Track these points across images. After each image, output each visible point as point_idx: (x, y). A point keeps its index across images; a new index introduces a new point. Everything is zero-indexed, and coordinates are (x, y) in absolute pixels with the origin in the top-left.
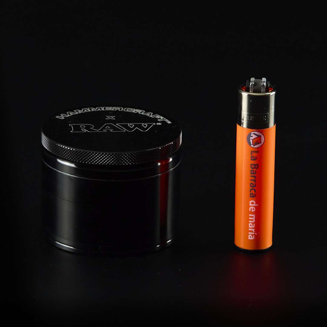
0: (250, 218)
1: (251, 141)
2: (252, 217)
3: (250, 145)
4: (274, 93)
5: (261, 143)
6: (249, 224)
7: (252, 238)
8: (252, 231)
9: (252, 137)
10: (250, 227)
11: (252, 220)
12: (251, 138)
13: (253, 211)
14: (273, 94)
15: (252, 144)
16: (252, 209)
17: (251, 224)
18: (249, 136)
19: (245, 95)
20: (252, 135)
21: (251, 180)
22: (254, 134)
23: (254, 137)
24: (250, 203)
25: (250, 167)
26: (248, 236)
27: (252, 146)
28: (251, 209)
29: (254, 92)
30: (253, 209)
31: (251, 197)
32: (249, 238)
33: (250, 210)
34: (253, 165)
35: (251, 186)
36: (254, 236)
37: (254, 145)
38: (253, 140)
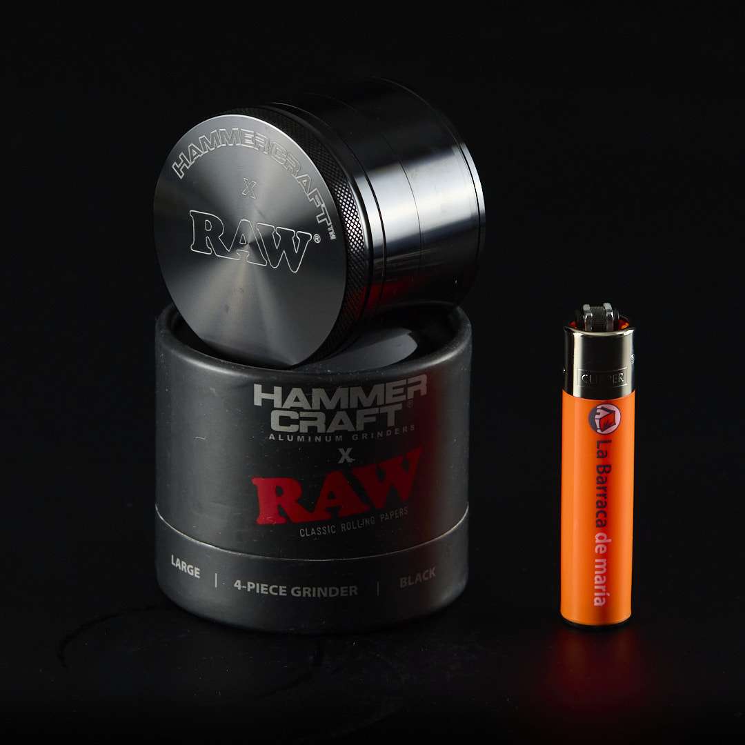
0: (597, 567)
1: (597, 422)
2: (602, 563)
3: (596, 429)
4: (631, 331)
5: (615, 424)
6: (594, 577)
7: (601, 604)
8: (600, 591)
9: (599, 414)
10: (596, 582)
11: (602, 569)
12: (597, 417)
13: (601, 552)
14: (629, 334)
15: (598, 427)
16: (601, 549)
17: (599, 577)
18: (593, 412)
19: (578, 336)
20: (598, 411)
21: (597, 495)
22: (602, 408)
23: (603, 413)
24: (597, 538)
25: (596, 472)
26: (593, 600)
27: (599, 431)
28: (599, 549)
29: (593, 331)
30: (603, 549)
31: (598, 526)
32: (596, 604)
33: (596, 551)
34: (601, 466)
35: (598, 507)
36: (604, 599)
37: (602, 430)
38: (600, 419)
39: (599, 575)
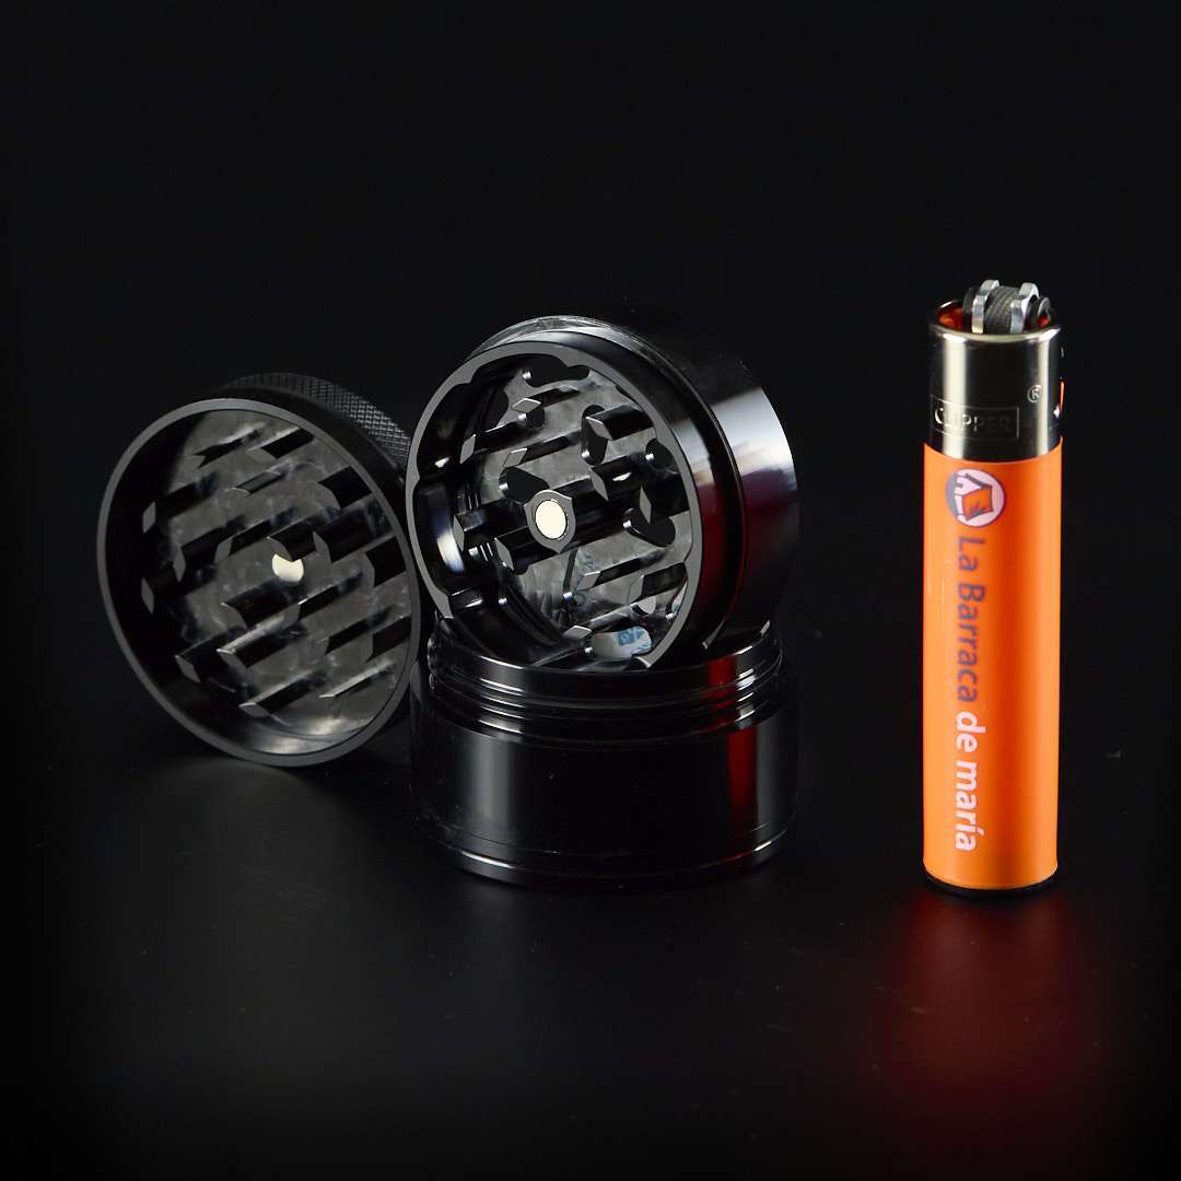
0: (960, 775)
2: (968, 771)
3: (955, 514)
5: (992, 510)
6: (955, 794)
7: (967, 847)
8: (966, 822)
9: (961, 486)
10: (959, 804)
11: (968, 782)
12: (958, 491)
13: (968, 749)
15: (960, 510)
16: (967, 744)
17: (965, 796)
18: (951, 483)
20: (959, 480)
21: (961, 640)
22: (967, 476)
23: (969, 487)
24: (959, 721)
25: (958, 595)
28: (963, 742)
30: (971, 744)
31: (961, 698)
33: (959, 746)
34: (966, 586)
35: (961, 661)
36: (973, 839)
37: (969, 517)
38: (964, 497)
39: (965, 791)
